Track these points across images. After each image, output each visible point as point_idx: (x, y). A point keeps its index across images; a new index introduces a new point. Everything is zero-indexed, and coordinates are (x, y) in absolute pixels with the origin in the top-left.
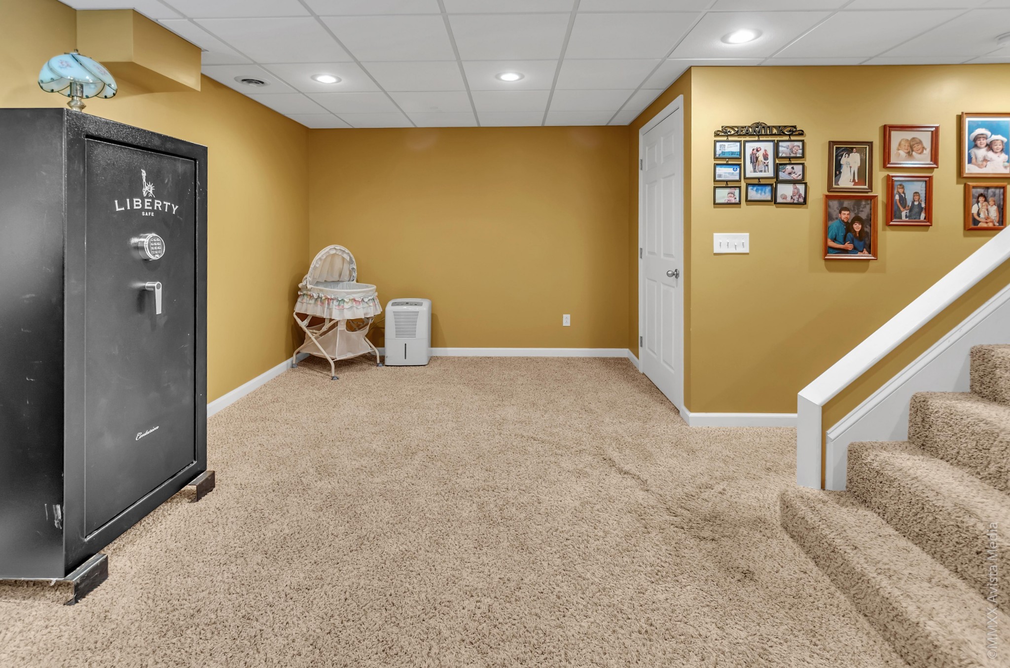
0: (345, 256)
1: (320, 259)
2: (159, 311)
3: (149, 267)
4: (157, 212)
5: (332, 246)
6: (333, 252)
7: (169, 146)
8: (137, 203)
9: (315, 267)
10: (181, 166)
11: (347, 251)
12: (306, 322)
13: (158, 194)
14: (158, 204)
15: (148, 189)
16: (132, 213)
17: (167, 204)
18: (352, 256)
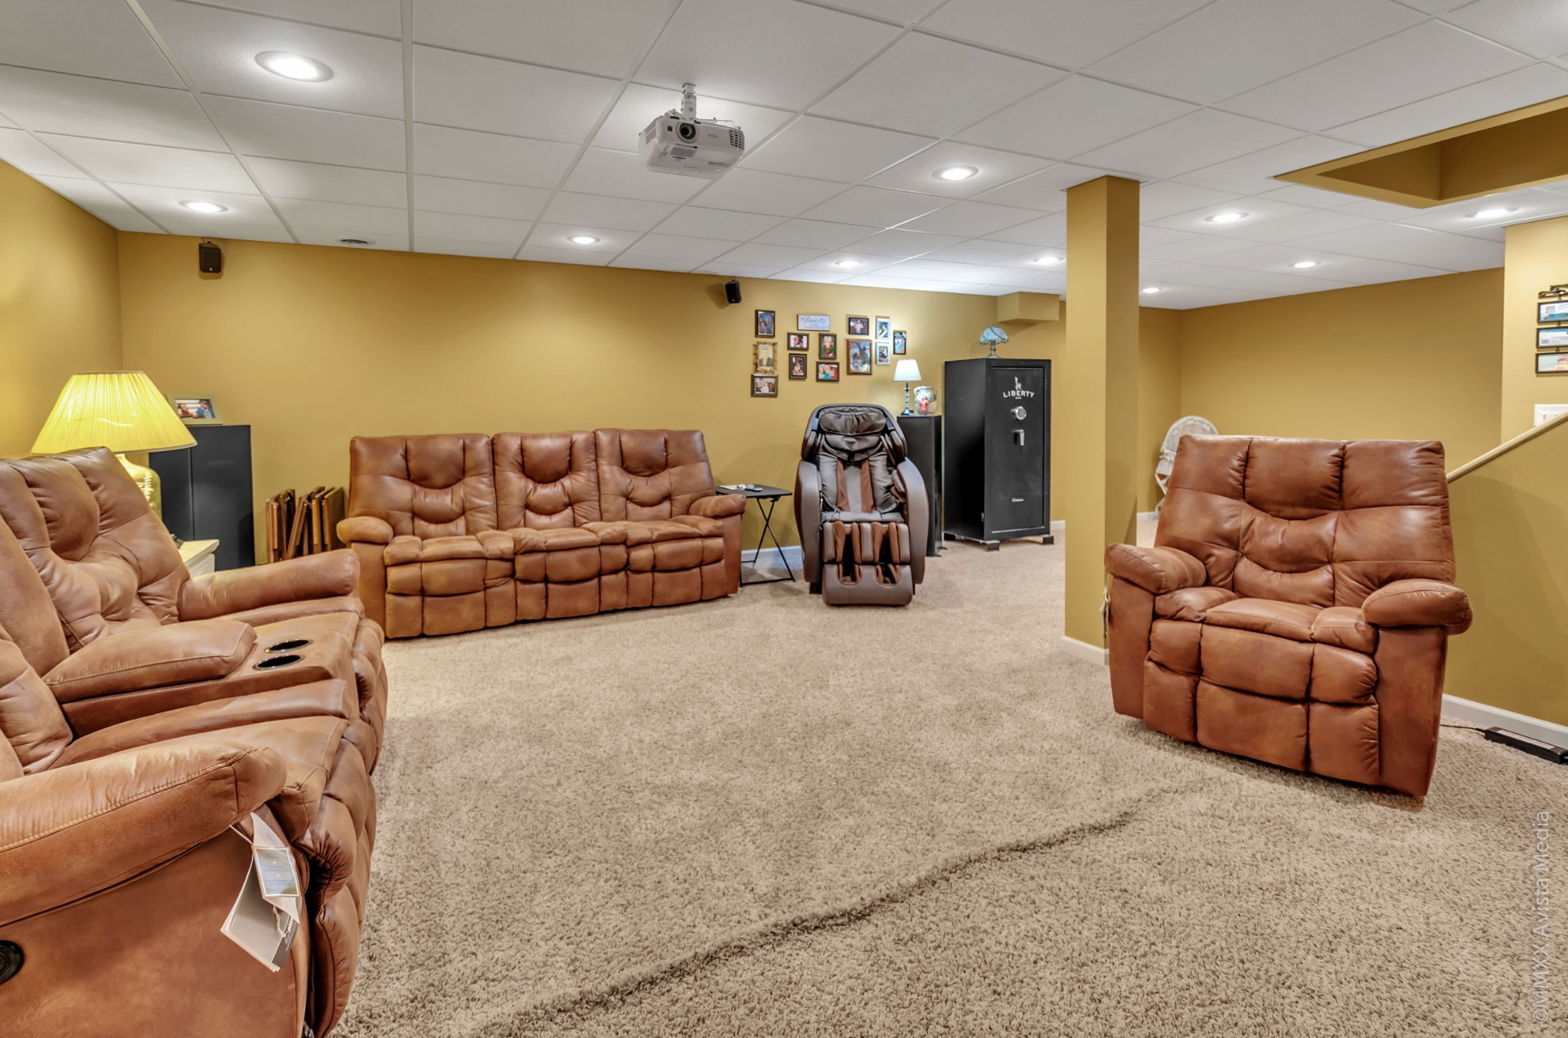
0: (1205, 426)
1: (1177, 428)
2: (1022, 444)
3: (1020, 424)
4: (1023, 397)
5: (1189, 417)
6: (1191, 422)
7: (1029, 364)
8: (1013, 393)
9: (1172, 435)
10: (1037, 372)
11: (1207, 422)
12: (1164, 481)
13: (1023, 388)
14: (1023, 393)
15: (1018, 386)
16: (1012, 398)
17: (1028, 392)
18: (1213, 426)
